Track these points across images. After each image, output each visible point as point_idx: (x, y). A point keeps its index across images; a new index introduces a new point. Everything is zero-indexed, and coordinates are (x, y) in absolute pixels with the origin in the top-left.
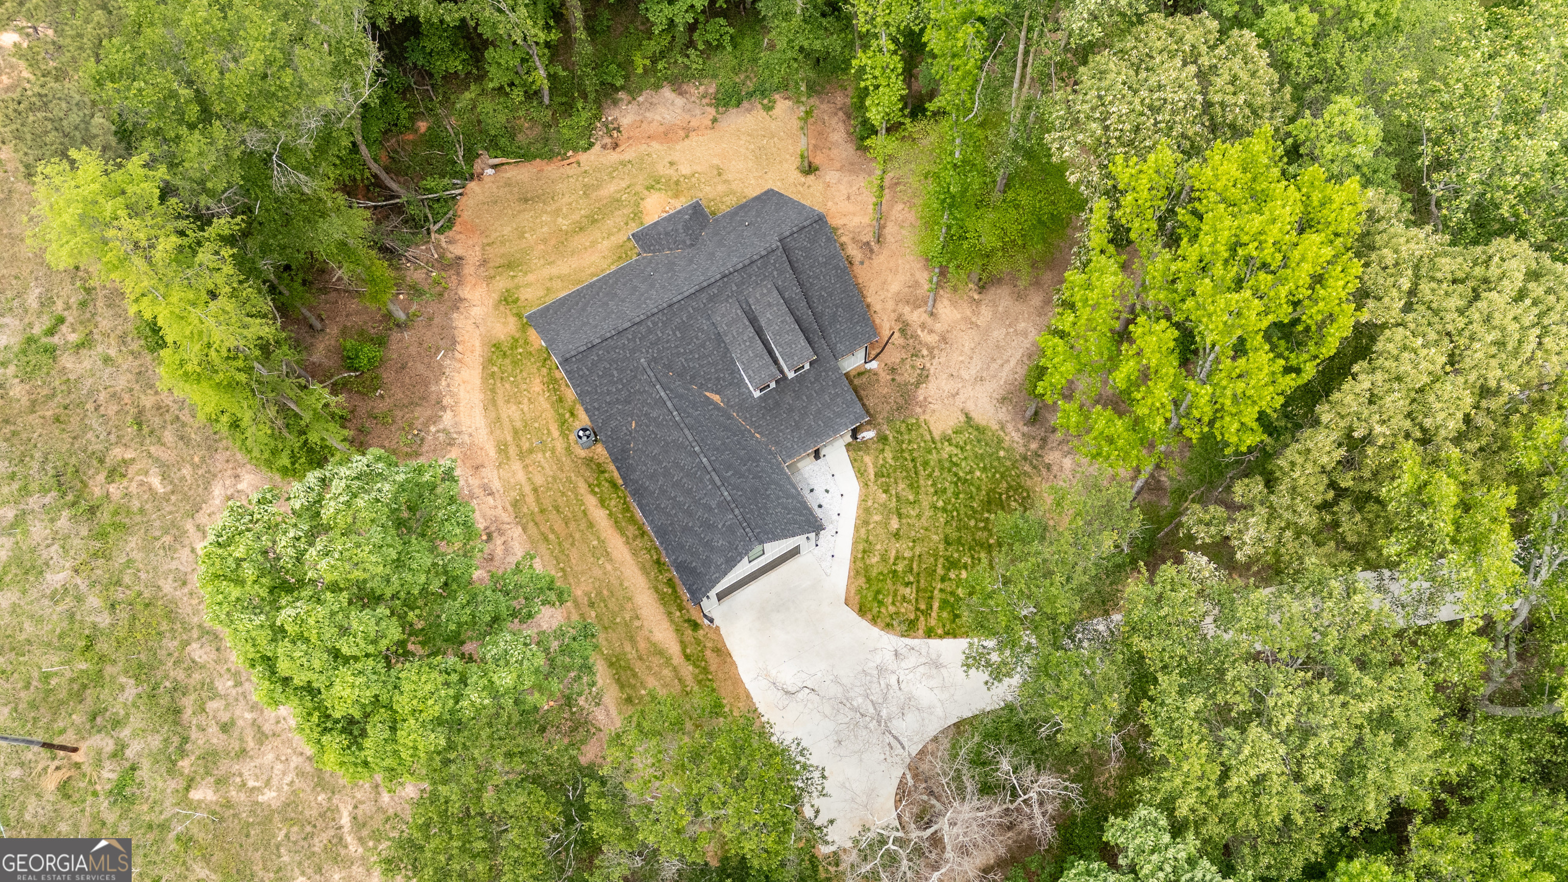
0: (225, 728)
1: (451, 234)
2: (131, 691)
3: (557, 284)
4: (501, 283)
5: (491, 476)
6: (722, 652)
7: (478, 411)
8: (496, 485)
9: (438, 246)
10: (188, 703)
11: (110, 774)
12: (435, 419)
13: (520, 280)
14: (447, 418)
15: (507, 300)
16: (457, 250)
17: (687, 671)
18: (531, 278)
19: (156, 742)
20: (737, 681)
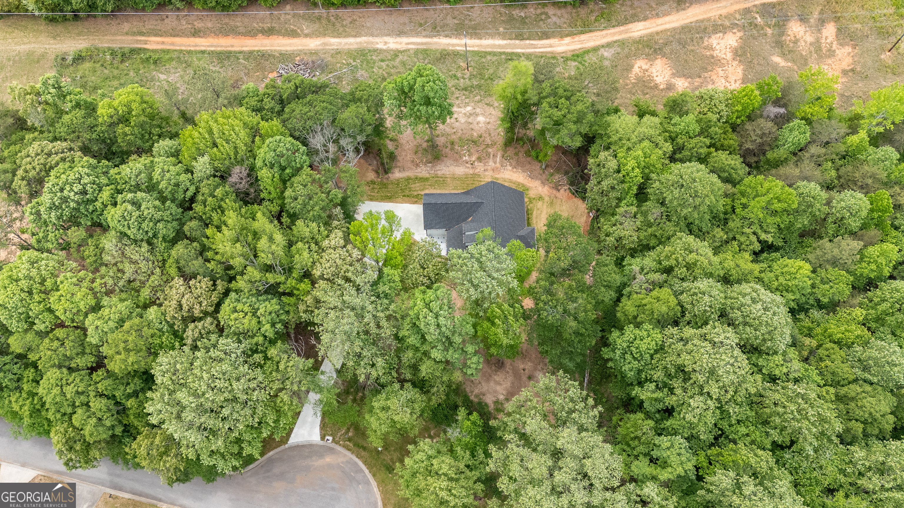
0: (457, 98)
1: (568, 191)
2: (475, 83)
3: (539, 212)
4: (547, 199)
5: (489, 173)
6: (415, 203)
7: (509, 177)
8: (487, 173)
9: (564, 185)
10: (467, 93)
11: (459, 75)
12: (511, 165)
13: (545, 204)
14: (510, 168)
15: (541, 198)
16: (562, 191)
17: (416, 193)
18: (545, 207)
19: (461, 85)
20: (406, 202)
